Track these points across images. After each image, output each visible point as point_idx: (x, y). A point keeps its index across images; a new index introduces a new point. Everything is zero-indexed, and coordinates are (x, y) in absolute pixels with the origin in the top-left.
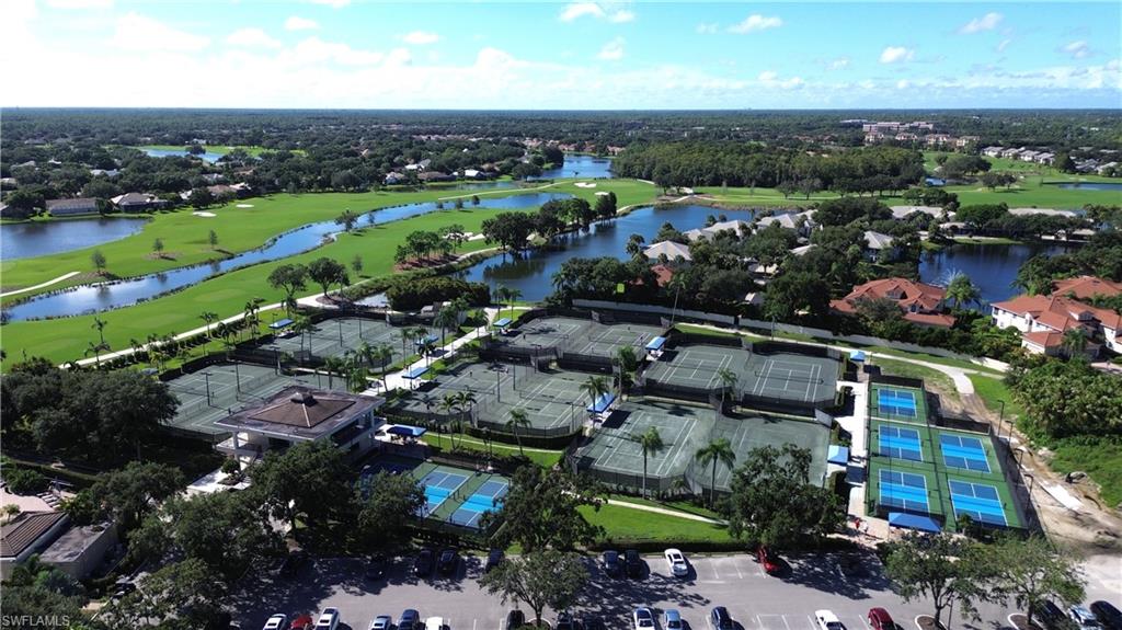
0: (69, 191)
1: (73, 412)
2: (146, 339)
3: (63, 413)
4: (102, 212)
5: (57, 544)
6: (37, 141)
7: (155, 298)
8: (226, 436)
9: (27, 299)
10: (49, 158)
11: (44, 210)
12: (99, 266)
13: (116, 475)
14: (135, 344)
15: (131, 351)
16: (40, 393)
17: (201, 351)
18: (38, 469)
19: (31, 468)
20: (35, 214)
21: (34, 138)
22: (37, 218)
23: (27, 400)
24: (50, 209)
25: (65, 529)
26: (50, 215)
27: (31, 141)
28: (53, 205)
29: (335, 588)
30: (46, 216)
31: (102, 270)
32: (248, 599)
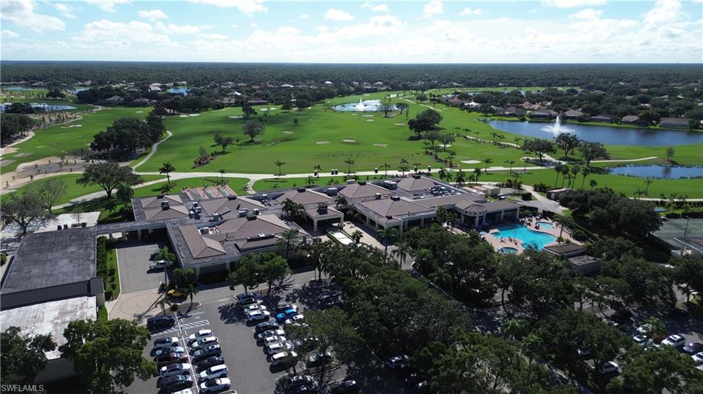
0: (677, 113)
5: (576, 258)
10: (678, 94)
11: (658, 123)
12: (669, 156)
14: (663, 196)
15: (659, 200)
20: (652, 124)
21: (677, 82)
22: (653, 127)
24: (662, 122)
25: (583, 254)
26: (660, 126)
28: (664, 121)
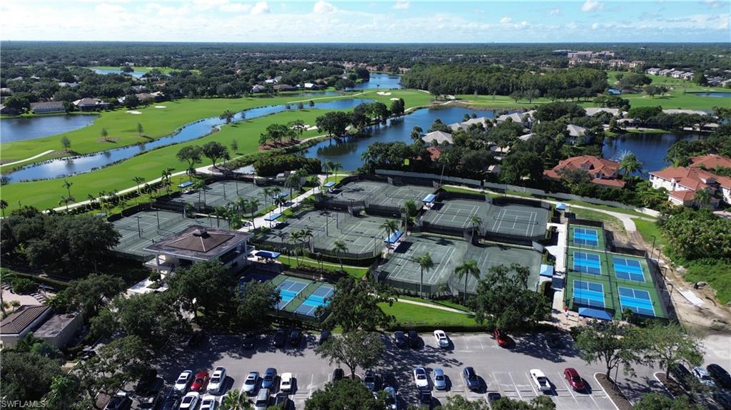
0: (45, 97)
1: (53, 242)
2: (98, 194)
3: (46, 242)
4: (67, 111)
5: (44, 326)
6: (23, 64)
7: (103, 167)
8: (153, 257)
9: (20, 168)
10: (31, 74)
11: (29, 109)
12: (66, 147)
13: (81, 282)
14: (91, 197)
15: (88, 202)
16: (30, 229)
17: (133, 202)
18: (31, 278)
19: (25, 277)
20: (23, 112)
21: (21, 61)
22: (25, 115)
23: (23, 234)
24: (33, 108)
25: (49, 316)
26: (33, 113)
27: (19, 63)
28: (35, 106)
29: (223, 354)
30: (30, 114)
31: (68, 149)
32: (168, 361)
